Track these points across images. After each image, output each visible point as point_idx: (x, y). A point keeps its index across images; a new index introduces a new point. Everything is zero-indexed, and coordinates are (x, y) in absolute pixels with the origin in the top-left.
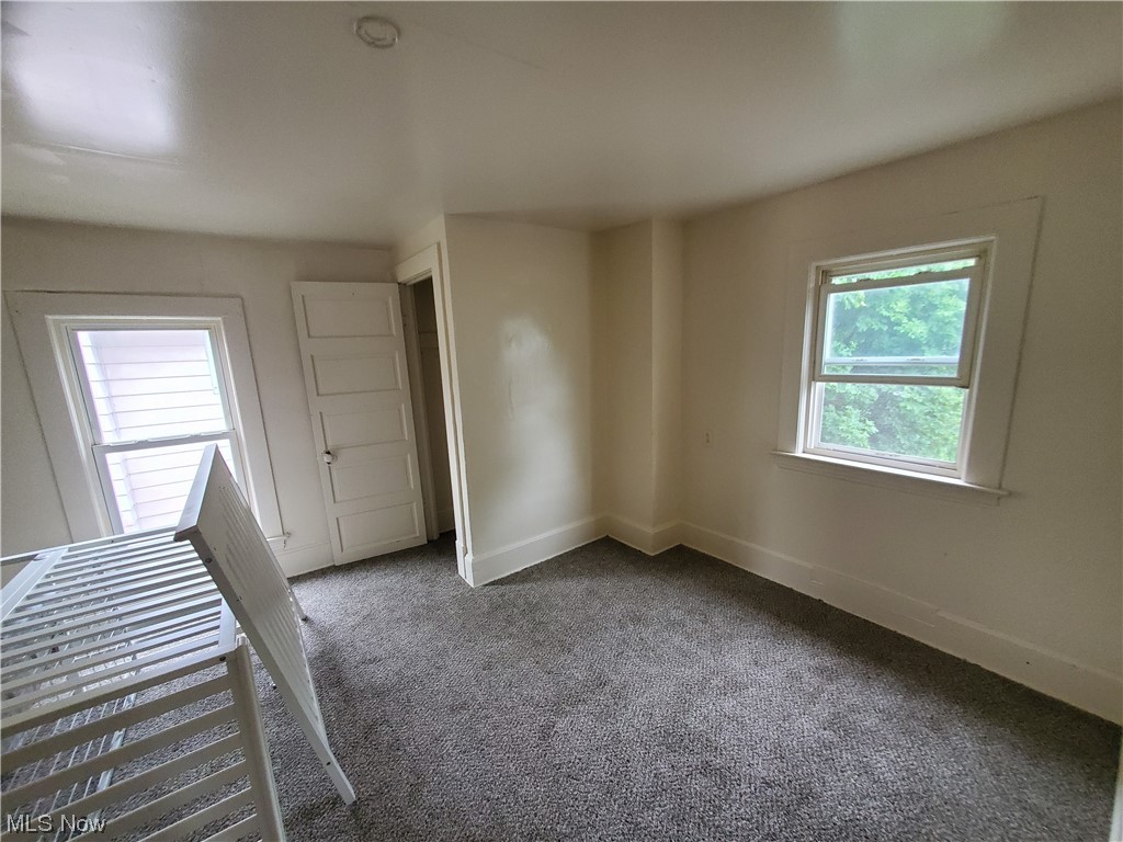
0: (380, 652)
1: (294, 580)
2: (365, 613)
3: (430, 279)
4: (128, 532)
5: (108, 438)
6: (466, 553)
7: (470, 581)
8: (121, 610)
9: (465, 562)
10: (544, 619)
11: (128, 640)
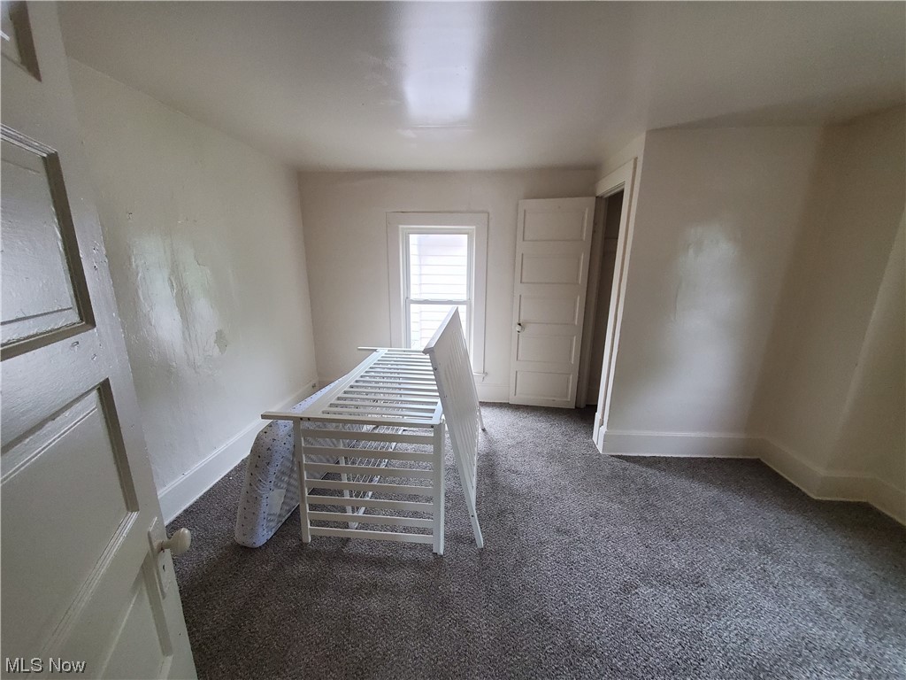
0: (520, 468)
1: (483, 404)
2: (519, 440)
3: (622, 192)
4: (412, 349)
5: (413, 297)
6: (602, 424)
7: (600, 448)
8: (403, 398)
9: (600, 432)
10: (659, 504)
11: (403, 416)
